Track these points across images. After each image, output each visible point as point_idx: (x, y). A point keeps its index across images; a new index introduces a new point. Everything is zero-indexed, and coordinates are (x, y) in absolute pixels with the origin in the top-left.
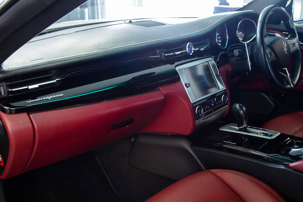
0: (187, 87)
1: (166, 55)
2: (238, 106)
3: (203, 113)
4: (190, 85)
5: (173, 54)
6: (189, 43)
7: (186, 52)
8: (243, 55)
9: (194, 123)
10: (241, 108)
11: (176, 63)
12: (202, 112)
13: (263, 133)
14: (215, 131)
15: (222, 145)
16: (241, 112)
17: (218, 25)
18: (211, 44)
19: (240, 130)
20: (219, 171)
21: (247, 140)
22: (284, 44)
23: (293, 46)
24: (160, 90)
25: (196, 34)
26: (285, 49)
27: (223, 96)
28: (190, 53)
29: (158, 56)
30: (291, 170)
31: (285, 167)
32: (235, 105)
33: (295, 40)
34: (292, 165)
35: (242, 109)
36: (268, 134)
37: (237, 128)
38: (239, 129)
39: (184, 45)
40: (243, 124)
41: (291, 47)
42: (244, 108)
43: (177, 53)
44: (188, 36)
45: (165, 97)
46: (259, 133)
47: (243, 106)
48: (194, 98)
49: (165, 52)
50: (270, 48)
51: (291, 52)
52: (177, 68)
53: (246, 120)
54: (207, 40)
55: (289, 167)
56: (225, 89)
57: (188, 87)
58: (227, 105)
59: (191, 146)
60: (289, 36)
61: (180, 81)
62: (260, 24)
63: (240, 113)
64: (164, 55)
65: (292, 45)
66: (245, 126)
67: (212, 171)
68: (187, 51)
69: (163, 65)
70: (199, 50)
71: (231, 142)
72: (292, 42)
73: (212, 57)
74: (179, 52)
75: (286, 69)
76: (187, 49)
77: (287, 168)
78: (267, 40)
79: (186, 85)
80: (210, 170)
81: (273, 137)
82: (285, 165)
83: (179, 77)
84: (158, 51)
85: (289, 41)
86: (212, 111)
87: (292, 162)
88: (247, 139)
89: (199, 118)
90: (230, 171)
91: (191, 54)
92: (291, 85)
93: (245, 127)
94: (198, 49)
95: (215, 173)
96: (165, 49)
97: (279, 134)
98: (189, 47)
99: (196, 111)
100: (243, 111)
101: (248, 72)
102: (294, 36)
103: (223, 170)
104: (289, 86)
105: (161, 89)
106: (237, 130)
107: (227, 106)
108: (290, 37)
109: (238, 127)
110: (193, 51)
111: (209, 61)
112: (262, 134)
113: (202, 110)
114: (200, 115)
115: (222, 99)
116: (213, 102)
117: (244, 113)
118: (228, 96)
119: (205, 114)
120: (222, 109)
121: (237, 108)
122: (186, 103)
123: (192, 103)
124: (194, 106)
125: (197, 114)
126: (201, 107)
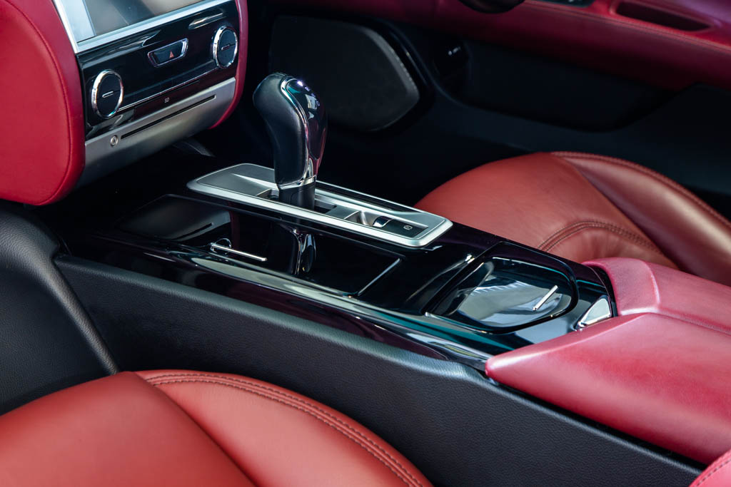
2: (286, 89)
3: (123, 104)
9: (79, 151)
10: (300, 98)
12: (120, 101)
13: (381, 219)
14: (171, 195)
15: (188, 258)
16: (300, 116)
19: (283, 197)
20: (180, 379)
21: (310, 243)
27: (220, 32)
30: (489, 386)
31: (468, 372)
32: (275, 82)
34: (496, 363)
36: (405, 224)
37: (273, 186)
38: (281, 191)
40: (302, 174)
42: (312, 101)
46: (363, 216)
47: (307, 89)
48: (86, 28)
53: (314, 155)
55: (483, 373)
58: (233, 75)
59: (55, 259)
63: (294, 121)
66: (310, 181)
67: (152, 377)
71: (232, 248)
77: (477, 376)
80: (140, 374)
81: (424, 241)
82: (467, 364)
86: (167, 100)
87: (495, 352)
88: (310, 237)
89: (106, 130)
90: (235, 383)
93: (306, 187)
95: (164, 388)
97: (447, 225)
99: (94, 91)
100: (307, 110)
103: (199, 376)
106: (268, 195)
107: (233, 80)
109: (279, 181)
112: (377, 224)
113: (122, 90)
114: (110, 115)
115: (215, 46)
116: (171, 56)
117: (310, 121)
118: (241, 36)
119: (131, 113)
120: (210, 92)
121: (282, 97)
122: (47, 48)
123: (78, 53)
124: (85, 70)
125: (94, 107)
126: (119, 76)
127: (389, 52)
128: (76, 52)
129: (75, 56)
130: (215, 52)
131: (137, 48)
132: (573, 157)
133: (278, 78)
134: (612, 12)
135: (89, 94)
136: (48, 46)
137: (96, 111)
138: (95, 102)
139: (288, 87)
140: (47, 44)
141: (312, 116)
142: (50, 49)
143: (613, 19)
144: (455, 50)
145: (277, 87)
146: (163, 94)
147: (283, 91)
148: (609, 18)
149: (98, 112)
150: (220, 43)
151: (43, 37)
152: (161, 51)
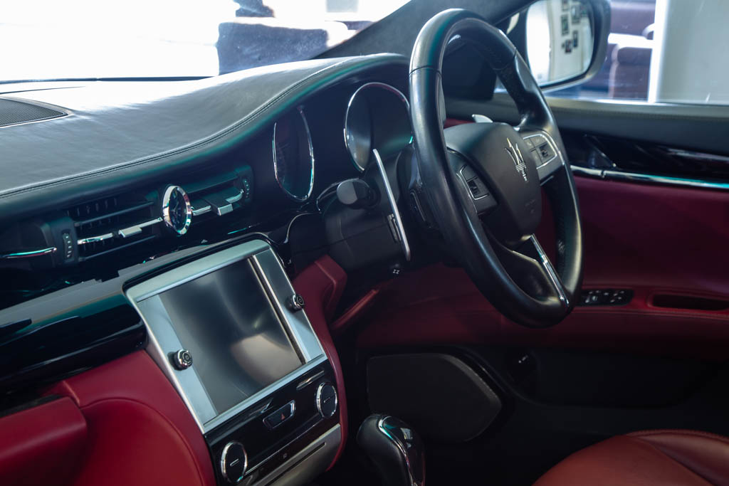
0: (178, 367)
1: (80, 242)
2: (383, 427)
3: (248, 468)
4: (190, 359)
5: (110, 235)
6: (171, 189)
7: (163, 222)
8: (372, 203)
10: (397, 434)
11: (126, 274)
12: (246, 465)
16: (399, 448)
17: (275, 112)
18: (254, 186)
22: (510, 145)
23: (543, 154)
24: (67, 394)
25: (195, 150)
26: (520, 167)
27: (320, 388)
28: (180, 227)
29: (47, 251)
32: (373, 423)
33: (548, 134)
35: (401, 436)
39: (152, 197)
41: (536, 158)
42: (406, 433)
43: (125, 232)
44: (164, 160)
45: (87, 420)
48: (210, 410)
49: (78, 229)
50: (465, 166)
51: (541, 176)
52: (133, 295)
53: (418, 479)
54: (238, 171)
56: (325, 358)
57: (184, 368)
58: (337, 422)
60: (524, 121)
61: (149, 348)
62: (419, 77)
63: (393, 453)
64: (74, 243)
65: (538, 150)
68: (167, 218)
69: (68, 286)
70: (213, 212)
72: (538, 142)
73: (263, 238)
74: (136, 229)
75: (533, 237)
76: (166, 212)
78: (454, 138)
79: (173, 358)
83: (144, 329)
84: (45, 228)
85: (526, 137)
86: (285, 456)
91: (183, 231)
92: (558, 295)
94: (208, 208)
96: (75, 218)
98: (171, 205)
99: (223, 462)
100: (404, 442)
101: (397, 265)
102: (538, 120)
104: (553, 301)
105: (70, 389)
107: (338, 426)
108: (527, 123)
110: (189, 221)
111: (255, 253)
113: (246, 456)
114: (239, 480)
115: (318, 400)
116: (283, 418)
117: (408, 450)
118: (339, 387)
119: (257, 474)
120: (320, 441)
121: (382, 435)
122: (179, 435)
123: (206, 434)
124: (213, 446)
125: (225, 476)
126: (242, 445)
127: (468, 370)
128: (203, 433)
129: (203, 436)
130: (319, 406)
131: (254, 417)
132: (647, 435)
133: (375, 418)
134: (649, 305)
135: (219, 465)
136: (180, 433)
137: (226, 479)
138: (225, 471)
139: (385, 425)
140: (179, 431)
141: (410, 446)
142: (182, 436)
143: (651, 311)
144: (524, 359)
145: (375, 427)
146: (280, 452)
147: (381, 429)
148: (648, 310)
149: (228, 479)
150: (322, 397)
151: (175, 427)
152: (274, 416)
